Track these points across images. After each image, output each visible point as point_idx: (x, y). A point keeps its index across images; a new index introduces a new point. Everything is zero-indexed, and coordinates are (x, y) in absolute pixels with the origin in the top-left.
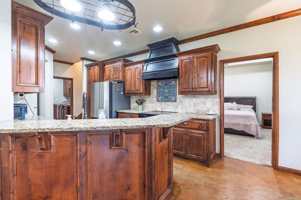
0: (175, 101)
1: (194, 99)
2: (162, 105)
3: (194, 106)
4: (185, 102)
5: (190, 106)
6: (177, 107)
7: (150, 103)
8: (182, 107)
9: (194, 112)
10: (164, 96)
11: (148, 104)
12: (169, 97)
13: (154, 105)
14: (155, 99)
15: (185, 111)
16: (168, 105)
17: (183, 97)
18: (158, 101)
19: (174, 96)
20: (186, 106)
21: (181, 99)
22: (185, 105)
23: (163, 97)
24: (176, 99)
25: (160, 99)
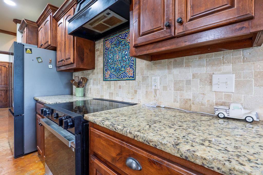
0: (133, 78)
1: (176, 71)
2: (110, 86)
3: (177, 89)
4: (153, 78)
5: (165, 88)
6: (136, 92)
7: (94, 84)
8: (147, 92)
9: (177, 105)
10: (113, 68)
11: (92, 86)
12: (123, 69)
13: (99, 87)
14: (100, 76)
15: (152, 103)
16: (120, 87)
17: (149, 68)
18: (105, 79)
19: (131, 66)
20: (156, 91)
21: (145, 72)
22: (154, 87)
23: (113, 70)
24: (134, 72)
25: (108, 76)
